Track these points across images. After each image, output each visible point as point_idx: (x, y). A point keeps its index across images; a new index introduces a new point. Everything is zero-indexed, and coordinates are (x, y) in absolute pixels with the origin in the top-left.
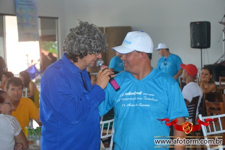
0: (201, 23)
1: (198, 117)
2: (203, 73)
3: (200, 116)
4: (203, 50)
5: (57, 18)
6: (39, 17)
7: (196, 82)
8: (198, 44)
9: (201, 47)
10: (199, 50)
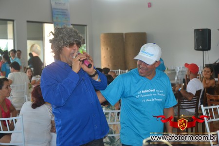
0: (203, 30)
1: (200, 107)
2: (205, 71)
3: (202, 106)
4: (204, 52)
5: (86, 26)
6: (72, 25)
7: (199, 78)
8: (201, 47)
9: (203, 50)
10: (202, 52)
